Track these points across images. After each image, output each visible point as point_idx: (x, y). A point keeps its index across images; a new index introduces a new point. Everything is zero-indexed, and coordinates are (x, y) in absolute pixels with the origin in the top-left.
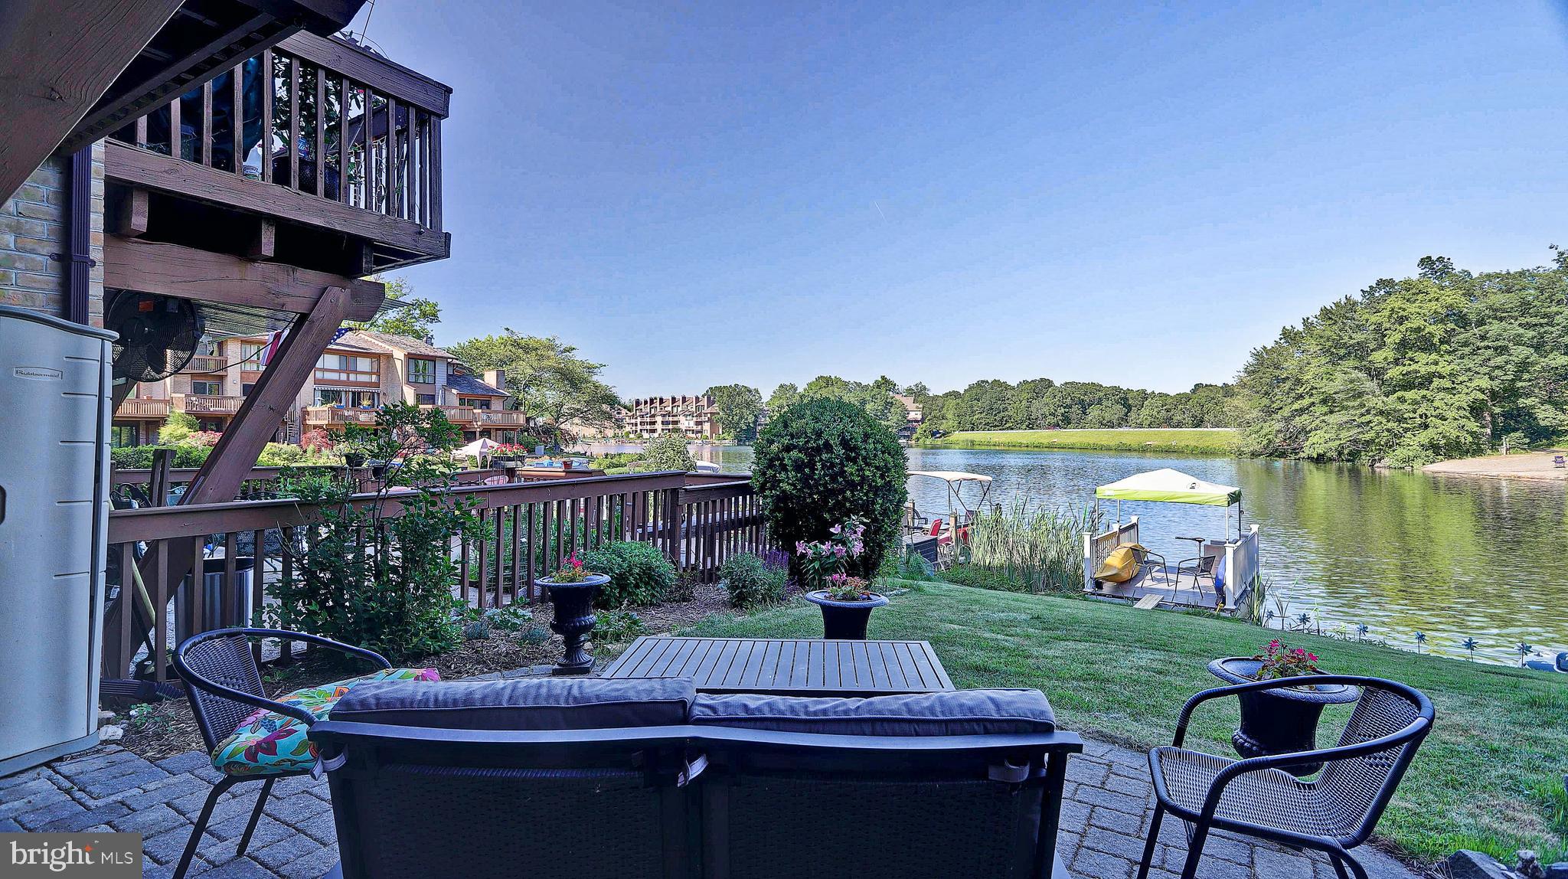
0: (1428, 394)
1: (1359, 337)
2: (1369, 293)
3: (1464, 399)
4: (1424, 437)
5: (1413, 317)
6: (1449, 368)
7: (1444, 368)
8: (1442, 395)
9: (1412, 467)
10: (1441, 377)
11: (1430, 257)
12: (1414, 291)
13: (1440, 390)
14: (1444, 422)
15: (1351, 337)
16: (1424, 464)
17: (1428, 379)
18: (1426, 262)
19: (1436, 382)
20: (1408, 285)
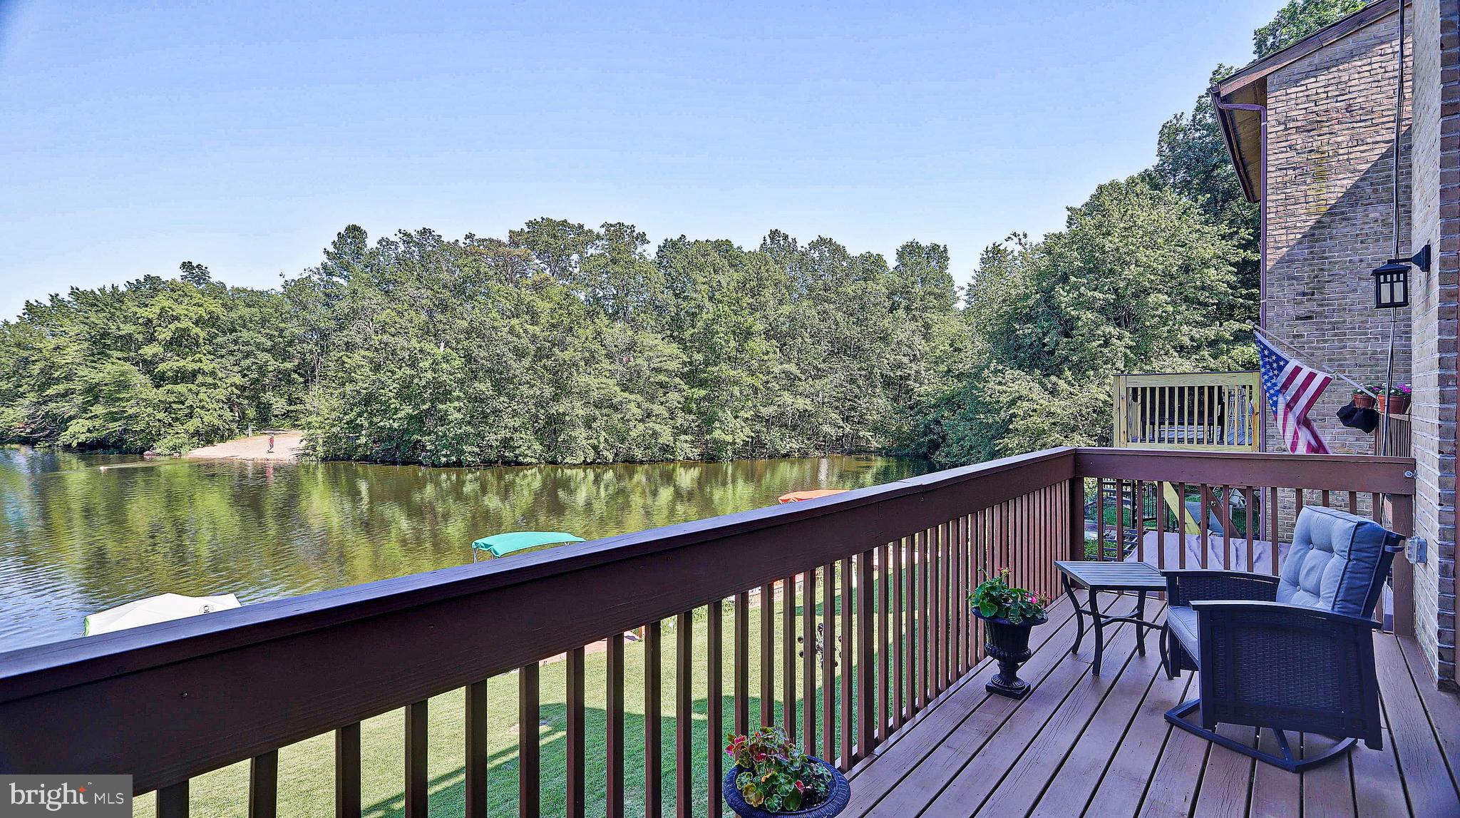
0: (193, 387)
1: (127, 329)
2: (136, 287)
3: (221, 393)
4: (192, 425)
5: (182, 318)
6: (211, 366)
7: (207, 366)
8: (203, 389)
9: (180, 453)
10: (204, 373)
11: (191, 263)
12: (180, 293)
13: (203, 384)
14: (206, 413)
15: (119, 329)
16: (190, 450)
17: (194, 374)
18: (187, 266)
19: (200, 379)
20: (173, 287)
